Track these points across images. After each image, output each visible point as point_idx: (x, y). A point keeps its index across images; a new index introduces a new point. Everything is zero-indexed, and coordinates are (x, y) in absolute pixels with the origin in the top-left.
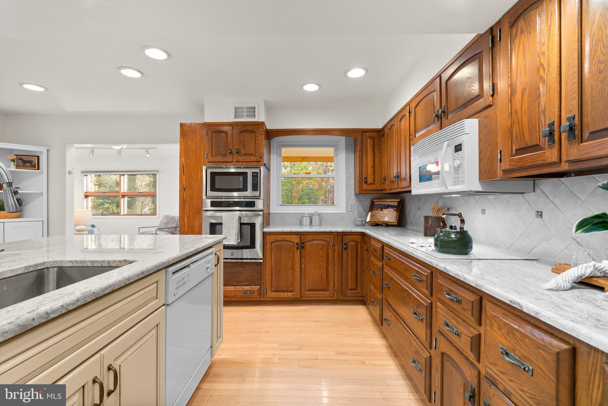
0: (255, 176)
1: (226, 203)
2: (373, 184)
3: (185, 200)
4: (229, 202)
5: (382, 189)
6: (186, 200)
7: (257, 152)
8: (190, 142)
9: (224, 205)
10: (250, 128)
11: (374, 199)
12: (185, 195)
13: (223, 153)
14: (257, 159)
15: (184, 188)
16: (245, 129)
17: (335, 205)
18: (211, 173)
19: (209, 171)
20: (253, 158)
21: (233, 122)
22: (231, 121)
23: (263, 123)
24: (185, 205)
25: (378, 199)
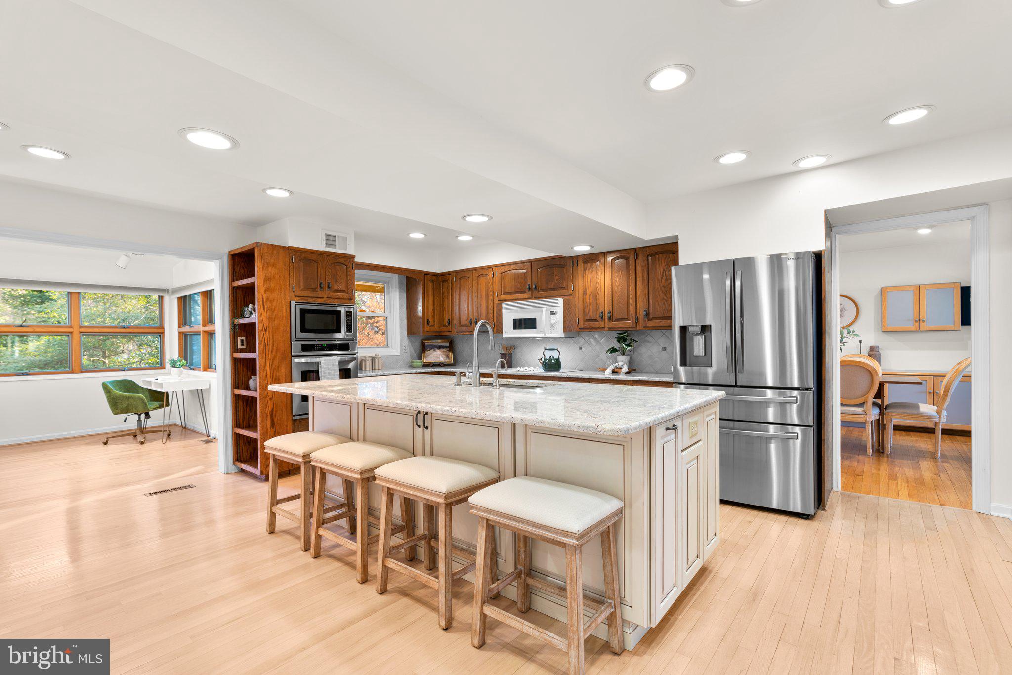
0: (349, 315)
1: (319, 347)
2: (433, 326)
3: (266, 344)
4: (322, 345)
5: (441, 331)
6: (268, 343)
7: (349, 288)
8: (271, 269)
9: (317, 348)
10: (342, 261)
11: (424, 340)
12: (266, 337)
13: (313, 287)
14: (350, 297)
15: (265, 328)
16: (337, 261)
17: (389, 347)
18: (301, 310)
19: (299, 308)
20: (345, 295)
21: (323, 251)
22: (321, 249)
23: (354, 257)
24: (267, 350)
25: (429, 340)
